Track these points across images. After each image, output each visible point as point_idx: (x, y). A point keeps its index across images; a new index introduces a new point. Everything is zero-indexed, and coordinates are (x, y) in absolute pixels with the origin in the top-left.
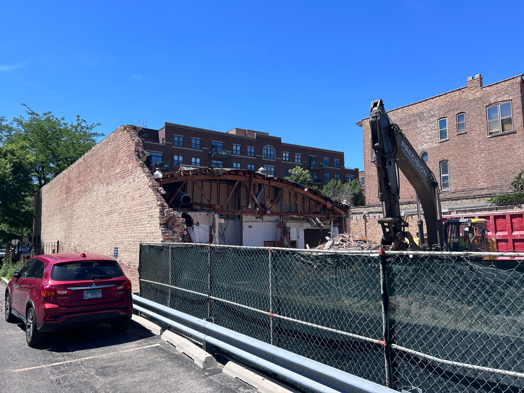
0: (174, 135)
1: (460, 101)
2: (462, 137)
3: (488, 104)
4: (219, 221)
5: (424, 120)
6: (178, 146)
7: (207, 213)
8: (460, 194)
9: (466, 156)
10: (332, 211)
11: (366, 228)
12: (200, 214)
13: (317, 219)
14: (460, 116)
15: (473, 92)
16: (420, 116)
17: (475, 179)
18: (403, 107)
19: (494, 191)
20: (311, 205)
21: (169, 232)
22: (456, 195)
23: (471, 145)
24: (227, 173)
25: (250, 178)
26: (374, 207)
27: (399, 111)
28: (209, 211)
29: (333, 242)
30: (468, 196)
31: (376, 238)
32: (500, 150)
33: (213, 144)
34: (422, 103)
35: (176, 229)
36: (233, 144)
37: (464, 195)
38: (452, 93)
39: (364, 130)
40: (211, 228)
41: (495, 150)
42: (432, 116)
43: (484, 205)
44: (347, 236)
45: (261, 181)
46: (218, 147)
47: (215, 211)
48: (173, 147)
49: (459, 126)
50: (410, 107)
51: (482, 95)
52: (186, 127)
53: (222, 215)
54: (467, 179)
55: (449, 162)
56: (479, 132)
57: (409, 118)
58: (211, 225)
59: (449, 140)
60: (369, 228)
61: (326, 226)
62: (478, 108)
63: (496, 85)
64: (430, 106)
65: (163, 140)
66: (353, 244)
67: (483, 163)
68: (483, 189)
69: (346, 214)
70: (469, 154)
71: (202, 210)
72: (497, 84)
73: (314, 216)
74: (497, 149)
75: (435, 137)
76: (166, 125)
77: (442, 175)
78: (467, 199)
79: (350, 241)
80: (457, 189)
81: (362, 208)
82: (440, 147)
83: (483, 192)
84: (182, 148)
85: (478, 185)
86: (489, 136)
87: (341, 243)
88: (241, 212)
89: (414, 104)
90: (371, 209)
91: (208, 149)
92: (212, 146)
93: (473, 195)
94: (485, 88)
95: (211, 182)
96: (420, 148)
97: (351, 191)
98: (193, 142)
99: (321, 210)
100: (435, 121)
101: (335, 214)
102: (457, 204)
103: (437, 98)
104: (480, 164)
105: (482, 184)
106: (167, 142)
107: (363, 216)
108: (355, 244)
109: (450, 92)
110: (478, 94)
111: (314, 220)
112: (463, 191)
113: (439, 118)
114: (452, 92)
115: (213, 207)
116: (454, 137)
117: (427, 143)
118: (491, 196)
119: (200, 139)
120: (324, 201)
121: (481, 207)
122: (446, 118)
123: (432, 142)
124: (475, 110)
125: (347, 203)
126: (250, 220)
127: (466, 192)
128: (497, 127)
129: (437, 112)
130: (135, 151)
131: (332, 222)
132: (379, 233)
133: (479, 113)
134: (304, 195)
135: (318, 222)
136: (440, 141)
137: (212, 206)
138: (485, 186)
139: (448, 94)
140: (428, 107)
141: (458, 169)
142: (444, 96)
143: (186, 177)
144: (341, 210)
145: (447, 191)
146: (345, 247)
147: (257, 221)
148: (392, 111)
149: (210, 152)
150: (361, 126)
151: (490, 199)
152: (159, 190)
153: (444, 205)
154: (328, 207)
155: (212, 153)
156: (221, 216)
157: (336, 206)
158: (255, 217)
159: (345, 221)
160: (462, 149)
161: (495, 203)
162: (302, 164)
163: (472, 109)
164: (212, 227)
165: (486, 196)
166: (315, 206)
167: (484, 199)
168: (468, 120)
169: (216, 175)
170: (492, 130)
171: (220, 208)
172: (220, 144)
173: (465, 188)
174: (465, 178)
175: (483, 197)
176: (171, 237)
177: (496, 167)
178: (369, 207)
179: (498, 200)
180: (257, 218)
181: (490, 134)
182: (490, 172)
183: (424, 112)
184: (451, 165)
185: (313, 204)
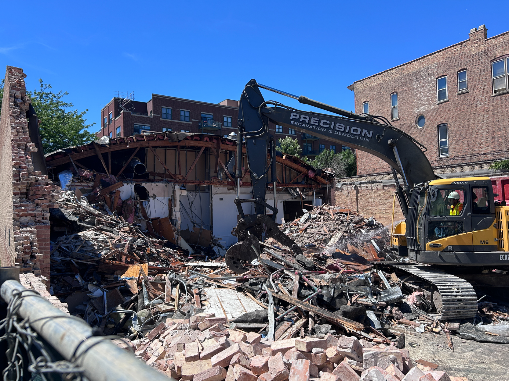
0: (162, 107)
1: (462, 57)
2: (463, 97)
3: (493, 58)
4: (180, 193)
5: (421, 79)
6: (166, 119)
7: (166, 184)
8: (461, 161)
9: (468, 118)
10: (315, 180)
11: (357, 200)
12: (157, 185)
13: (298, 190)
14: (462, 73)
15: (476, 45)
16: (417, 75)
17: (478, 143)
18: (397, 67)
19: (499, 156)
20: (292, 175)
21: (28, 206)
22: (456, 162)
23: (473, 106)
24: (190, 139)
25: (218, 143)
26: (366, 176)
27: (393, 71)
28: (168, 182)
29: (310, 215)
30: (469, 162)
31: (368, 210)
32: (507, 110)
33: (202, 115)
34: (418, 61)
35: (39, 201)
36: (224, 116)
37: (464, 162)
38: (452, 48)
39: (356, 94)
40: (170, 201)
41: (500, 110)
42: (430, 75)
43: (486, 171)
44: (327, 208)
45: (230, 148)
46: (208, 119)
47: (176, 182)
48: (161, 119)
49: (461, 85)
50: (405, 66)
51: (486, 48)
52: (174, 98)
53: (183, 186)
54: (469, 143)
55: (449, 125)
56: (483, 91)
57: (405, 79)
58: (170, 198)
59: (448, 101)
60: (361, 199)
61: (307, 197)
62: (482, 63)
63: (502, 36)
64: (427, 64)
65: (151, 112)
66: (332, 217)
67: (486, 125)
68: (486, 154)
69: (331, 183)
70: (471, 115)
71: (160, 181)
72: (503, 34)
73: (294, 187)
74: (503, 109)
75: (433, 98)
76: (153, 97)
77: (440, 140)
78: (468, 166)
79: (329, 214)
80: (457, 155)
81: (353, 178)
82: (438, 109)
83: (486, 158)
84: (171, 120)
85: (481, 150)
86: (494, 95)
87: (319, 216)
88: (207, 183)
89: (410, 62)
90: (363, 179)
91: (198, 121)
92: (202, 118)
93: (475, 161)
94: (489, 41)
95: (165, 149)
96: (416, 111)
97: (345, 161)
98: (182, 114)
99: (303, 179)
100: (433, 80)
101: (319, 184)
102: (456, 171)
103: (435, 55)
104: (484, 127)
105: (485, 148)
106: (154, 115)
107: (354, 187)
108: (335, 218)
109: (450, 47)
110: (482, 48)
111: (294, 191)
112: (463, 157)
113: (437, 76)
114: (453, 46)
115: (174, 177)
116: (455, 97)
117: (424, 105)
118: (495, 162)
119: (189, 111)
120: (305, 169)
121: (483, 174)
122: (446, 77)
123: (429, 103)
124: (479, 66)
125: (332, 171)
126: (220, 192)
127: (467, 158)
128: (503, 84)
129: (435, 71)
130: (11, 96)
131: (315, 193)
132: (372, 204)
133: (483, 69)
134: (282, 163)
135: (299, 193)
136: (438, 103)
137: (172, 176)
138: (488, 150)
139: (448, 49)
140: (425, 65)
141: (458, 132)
142: (443, 52)
143: (139, 143)
144: (325, 180)
145: (446, 157)
146: (322, 221)
147: (230, 193)
148: (386, 72)
149: (199, 124)
150: (352, 89)
151: (494, 165)
152: (28, 146)
153: (443, 173)
154: (310, 177)
155: (202, 125)
156: (183, 188)
157: (320, 175)
158: (227, 189)
159: (330, 192)
160: (463, 111)
161: (500, 169)
162: (296, 135)
163: (475, 65)
164: (172, 200)
165: (490, 162)
166: (296, 176)
167: (488, 165)
168: (471, 77)
169: (175, 140)
170: (497, 88)
171: (181, 178)
172: (210, 115)
173: (466, 153)
174: (466, 142)
175: (486, 162)
176: (31, 212)
177: (501, 129)
178: (361, 177)
179: (503, 166)
180: (229, 190)
181: (495, 92)
182: (494, 135)
183: (421, 71)
184: (450, 129)
185: (294, 173)
